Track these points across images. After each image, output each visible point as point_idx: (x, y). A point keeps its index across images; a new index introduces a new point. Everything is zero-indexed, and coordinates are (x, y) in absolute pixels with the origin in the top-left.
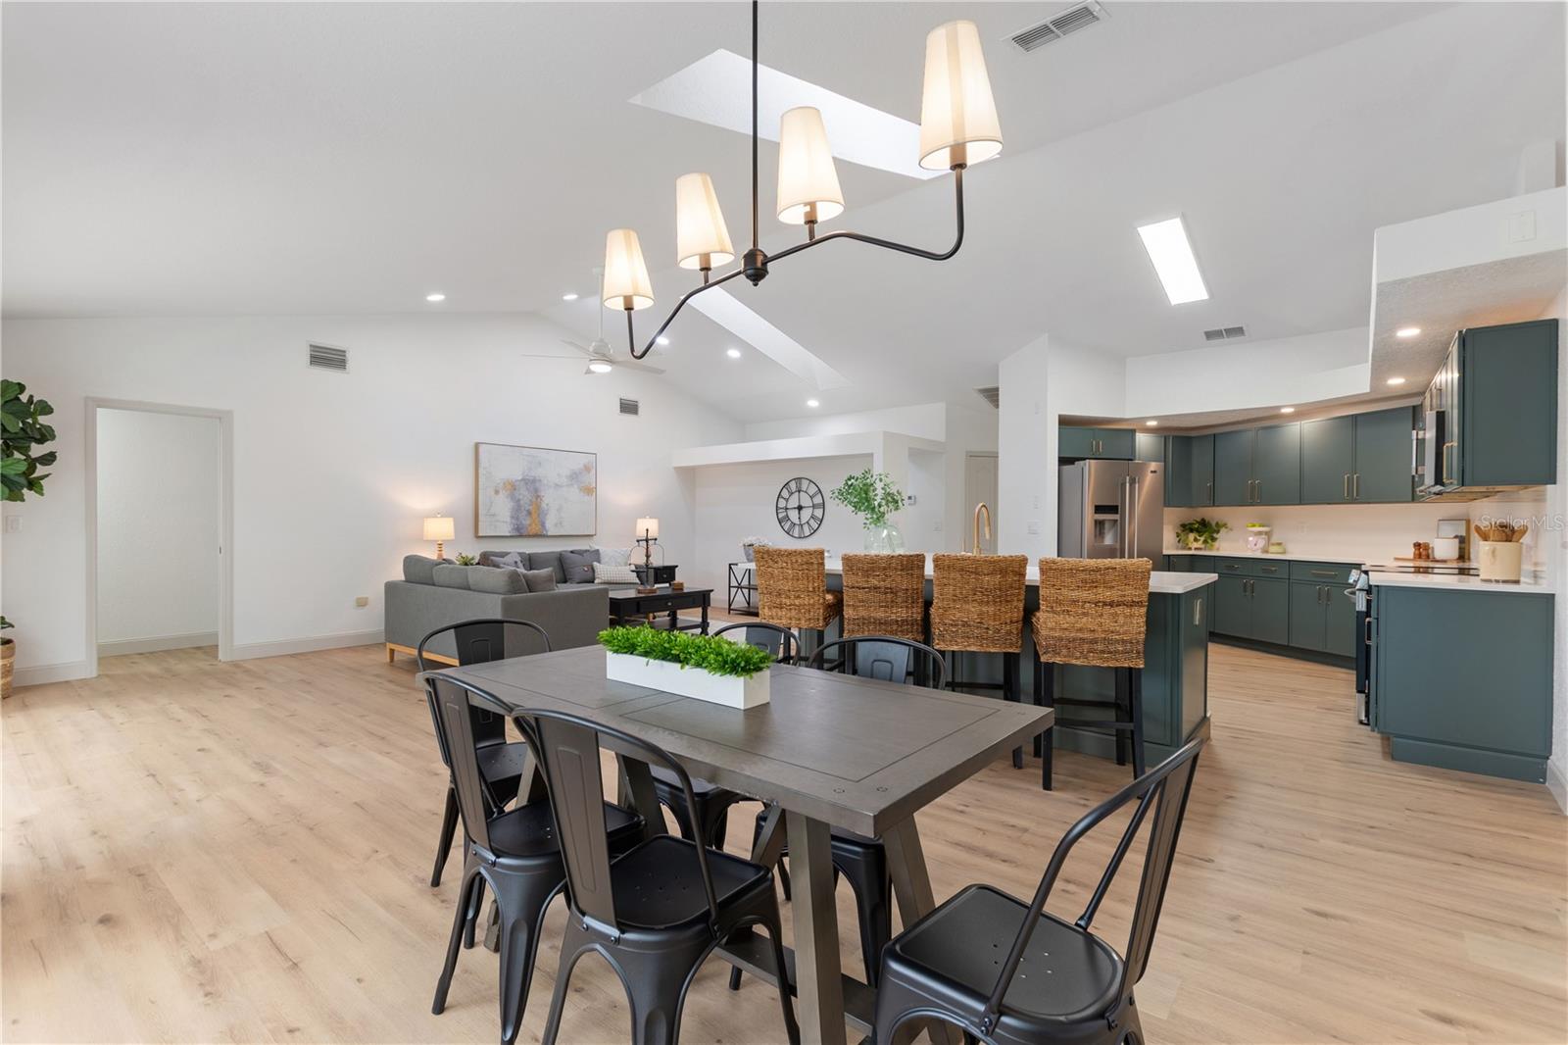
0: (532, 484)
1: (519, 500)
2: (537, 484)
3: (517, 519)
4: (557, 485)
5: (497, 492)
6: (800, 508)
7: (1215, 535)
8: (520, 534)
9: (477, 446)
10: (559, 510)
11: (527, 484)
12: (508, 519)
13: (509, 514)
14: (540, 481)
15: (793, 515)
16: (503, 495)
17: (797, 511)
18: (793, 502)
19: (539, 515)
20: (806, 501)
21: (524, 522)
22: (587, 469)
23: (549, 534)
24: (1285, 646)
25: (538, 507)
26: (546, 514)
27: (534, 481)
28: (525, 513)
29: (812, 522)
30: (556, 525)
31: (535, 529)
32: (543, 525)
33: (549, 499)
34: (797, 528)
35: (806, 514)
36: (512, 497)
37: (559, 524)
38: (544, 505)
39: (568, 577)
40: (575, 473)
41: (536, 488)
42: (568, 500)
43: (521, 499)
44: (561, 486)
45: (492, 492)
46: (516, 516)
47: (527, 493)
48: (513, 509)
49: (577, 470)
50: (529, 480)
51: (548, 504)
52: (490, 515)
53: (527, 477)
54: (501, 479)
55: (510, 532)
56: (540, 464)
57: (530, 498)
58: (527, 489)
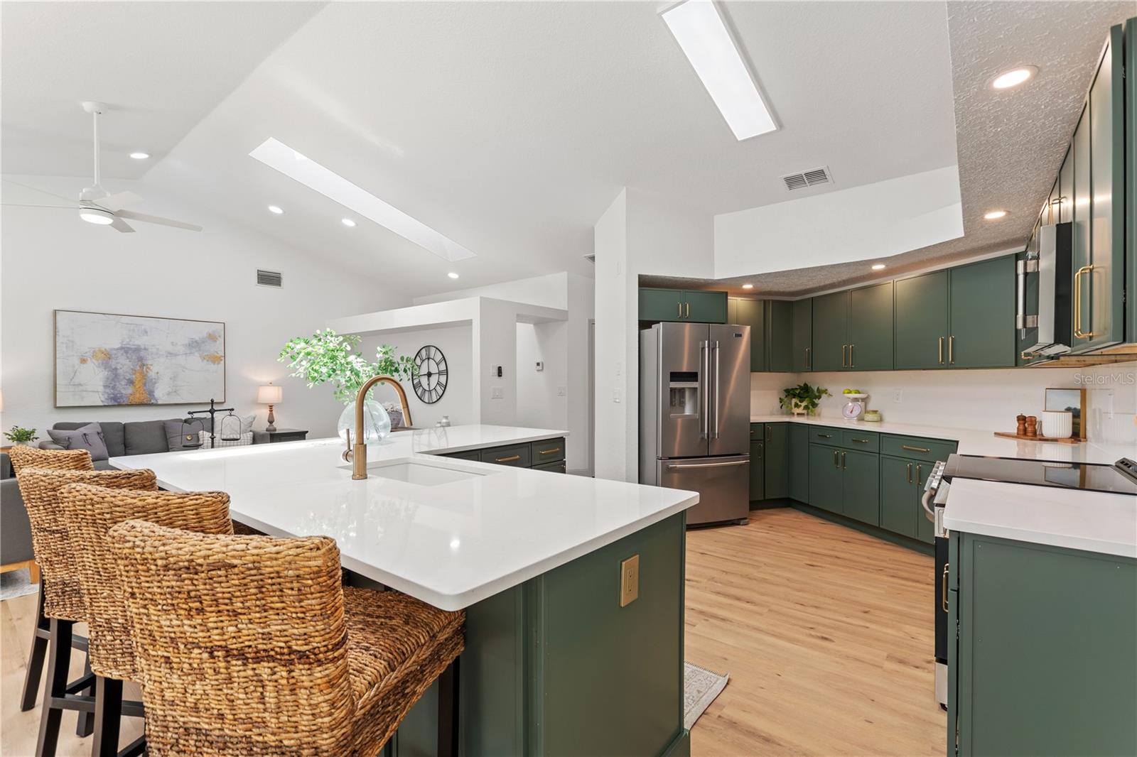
0: (135, 352)
1: (116, 369)
2: (143, 353)
3: (114, 388)
4: (170, 354)
5: (84, 361)
6: (429, 375)
7: (816, 401)
9: (55, 312)
11: (126, 352)
12: (101, 389)
13: (102, 383)
14: (146, 349)
15: (424, 380)
16: (91, 365)
17: (427, 377)
18: (424, 370)
19: (145, 384)
20: (434, 369)
21: (124, 392)
22: (212, 338)
23: (160, 402)
24: (875, 527)
25: (144, 376)
26: (155, 383)
27: (137, 350)
28: (123, 382)
29: (438, 388)
30: (169, 393)
31: (139, 398)
32: (151, 393)
33: (157, 367)
34: (427, 393)
35: (434, 379)
36: (106, 366)
37: (174, 392)
38: (152, 374)
39: (170, 447)
40: (196, 342)
41: (141, 357)
42: (186, 369)
43: (118, 367)
44: (176, 355)
45: (76, 361)
46: (111, 385)
47: (127, 362)
48: (108, 379)
49: (197, 339)
50: (130, 349)
51: (158, 373)
52: (74, 385)
53: (128, 346)
54: (89, 348)
55: (102, 401)
56: (146, 332)
57: (132, 367)
58: (128, 357)
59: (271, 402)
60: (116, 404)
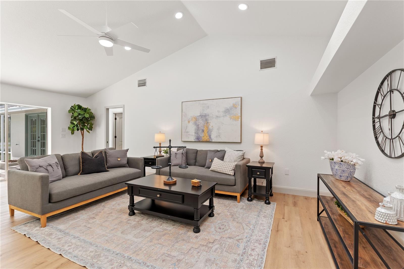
0: (205, 117)
1: (198, 125)
2: (207, 117)
3: (198, 134)
4: (217, 117)
5: (189, 122)
8: (199, 140)
9: (182, 102)
10: (219, 129)
11: (202, 117)
12: (194, 134)
13: (194, 132)
14: (208, 115)
16: (191, 124)
19: (208, 132)
21: (200, 135)
22: (235, 106)
23: (213, 141)
25: (208, 128)
26: (212, 131)
27: (205, 116)
28: (201, 131)
30: (217, 137)
31: (206, 138)
32: (210, 136)
33: (213, 124)
36: (195, 124)
37: (219, 136)
38: (210, 127)
40: (228, 109)
41: (207, 119)
42: (224, 124)
43: (199, 124)
44: (220, 117)
45: (187, 122)
46: (197, 132)
47: (202, 122)
48: (196, 129)
49: (228, 108)
50: (203, 115)
51: (212, 126)
52: (186, 132)
53: (202, 114)
54: (191, 116)
55: (194, 140)
56: (209, 107)
57: (203, 124)
58: (202, 119)
59: (262, 144)
60: (198, 141)
